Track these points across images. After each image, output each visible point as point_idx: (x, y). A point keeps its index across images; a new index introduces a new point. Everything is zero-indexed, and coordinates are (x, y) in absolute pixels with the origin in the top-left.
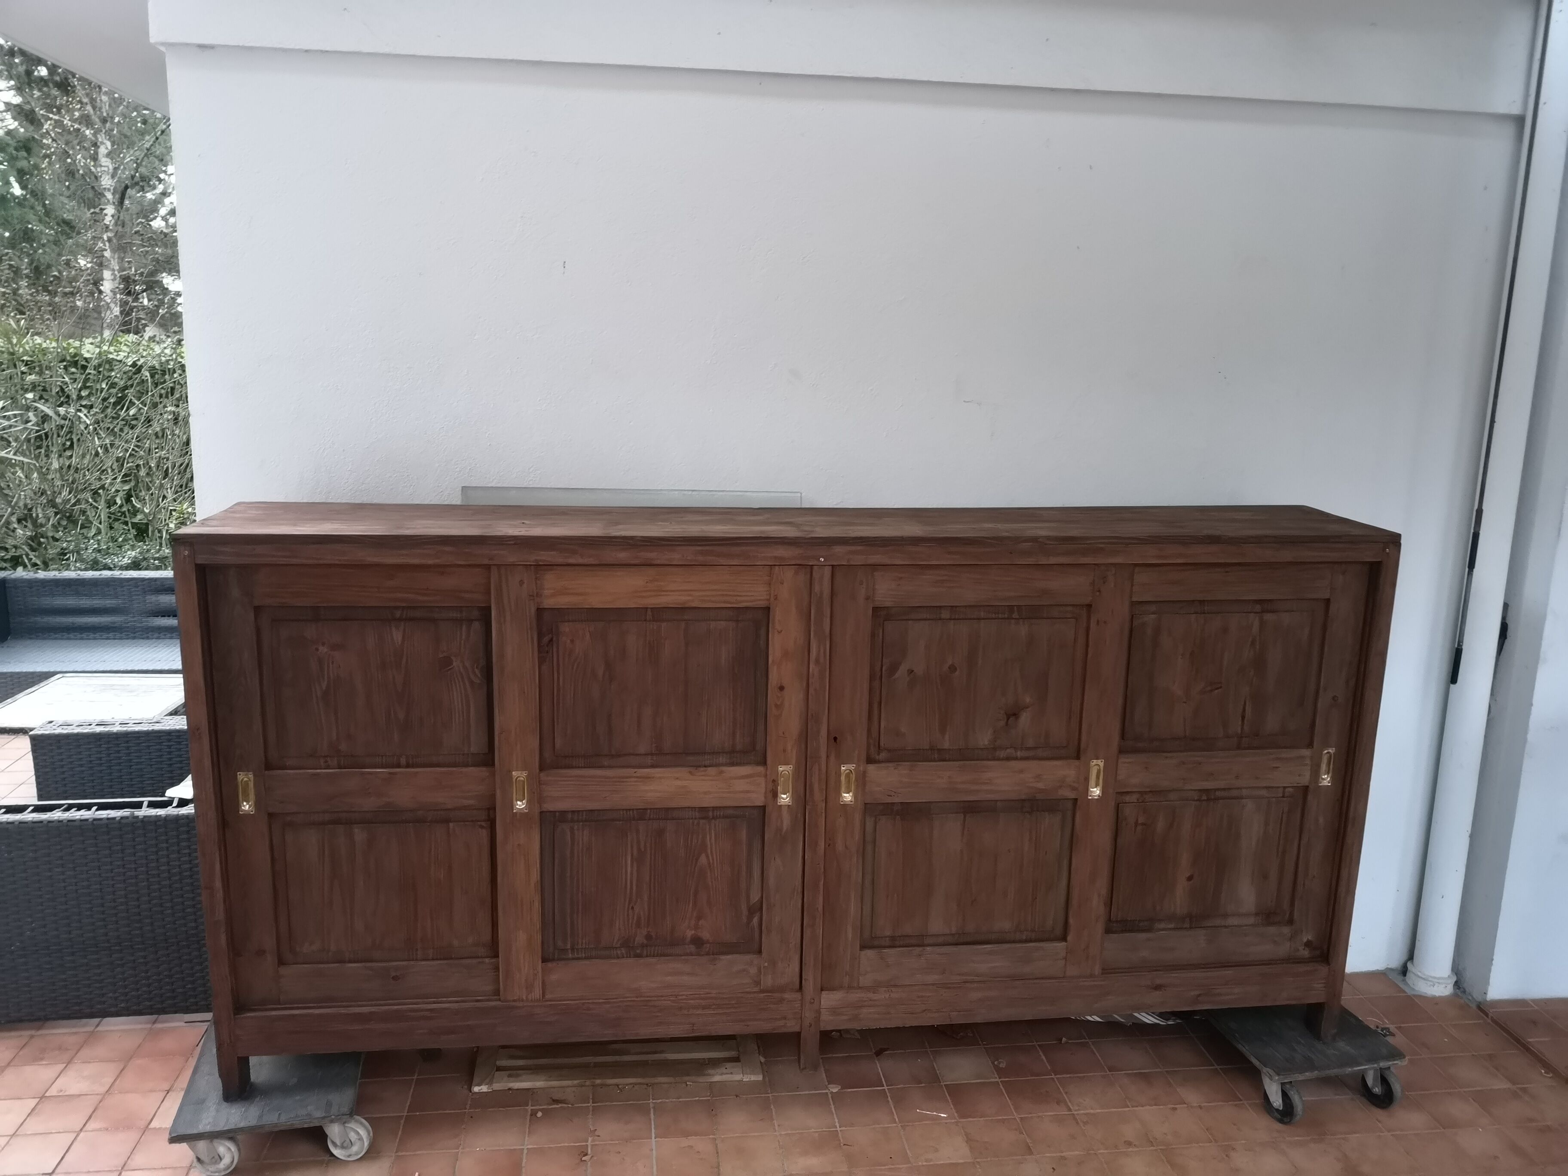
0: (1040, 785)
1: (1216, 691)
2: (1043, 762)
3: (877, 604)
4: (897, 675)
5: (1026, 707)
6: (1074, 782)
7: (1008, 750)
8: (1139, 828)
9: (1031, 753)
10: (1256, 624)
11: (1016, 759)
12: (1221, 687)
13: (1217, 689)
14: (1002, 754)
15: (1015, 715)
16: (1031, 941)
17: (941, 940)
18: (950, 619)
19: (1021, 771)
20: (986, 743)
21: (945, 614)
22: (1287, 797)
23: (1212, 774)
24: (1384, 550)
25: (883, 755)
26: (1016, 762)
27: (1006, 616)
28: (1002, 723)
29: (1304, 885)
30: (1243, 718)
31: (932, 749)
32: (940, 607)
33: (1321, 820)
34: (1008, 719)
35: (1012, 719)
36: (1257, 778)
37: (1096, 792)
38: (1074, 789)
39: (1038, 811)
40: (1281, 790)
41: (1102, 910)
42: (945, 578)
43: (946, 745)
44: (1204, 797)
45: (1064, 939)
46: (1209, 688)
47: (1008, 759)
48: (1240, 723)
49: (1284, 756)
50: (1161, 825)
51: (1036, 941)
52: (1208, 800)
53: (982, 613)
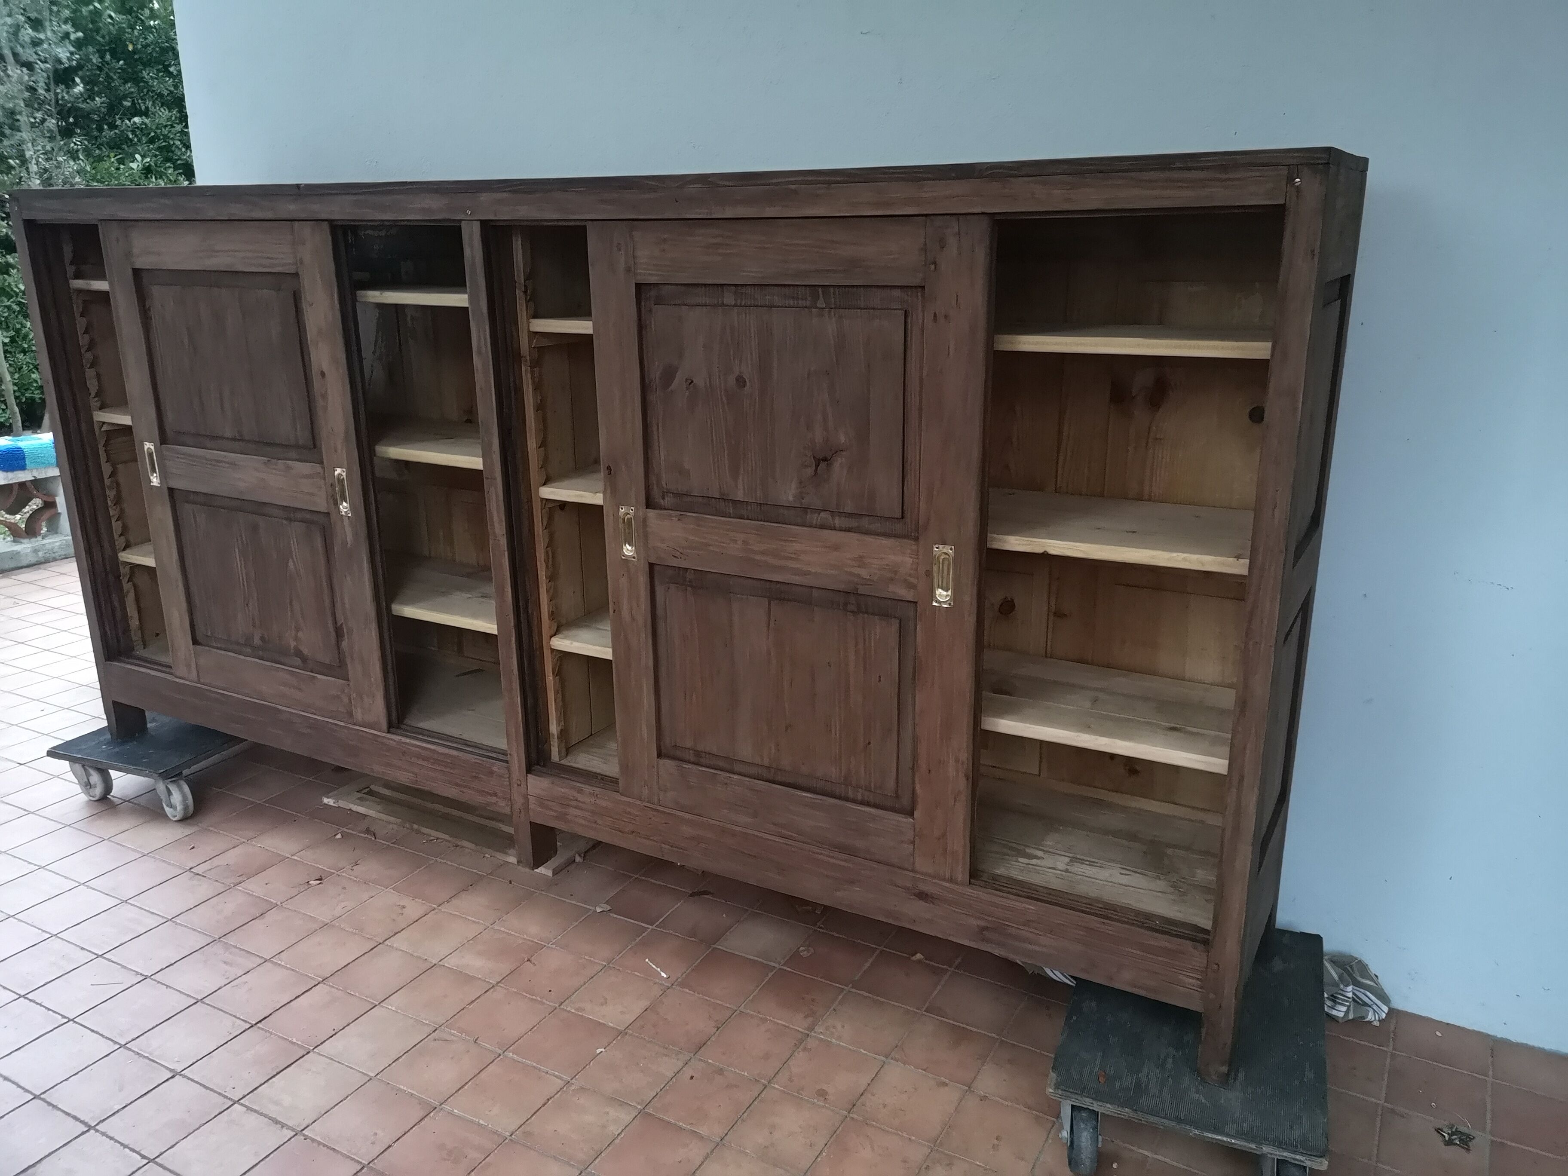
0: (864, 573)
2: (869, 539)
3: (641, 279)
4: (674, 386)
5: (838, 451)
6: (910, 575)
7: (823, 514)
9: (853, 523)
11: (832, 528)
14: (815, 518)
15: (825, 459)
16: (868, 804)
17: (753, 771)
18: (736, 305)
19: (836, 548)
20: (791, 499)
21: (729, 298)
25: (668, 501)
26: (833, 532)
27: (808, 303)
28: (810, 471)
31: (723, 498)
32: (722, 285)
34: (817, 466)
35: (823, 465)
37: (942, 596)
38: (911, 586)
39: (867, 613)
41: (962, 785)
42: (718, 240)
43: (740, 495)
45: (911, 814)
47: (823, 527)
51: (875, 806)
53: (776, 298)
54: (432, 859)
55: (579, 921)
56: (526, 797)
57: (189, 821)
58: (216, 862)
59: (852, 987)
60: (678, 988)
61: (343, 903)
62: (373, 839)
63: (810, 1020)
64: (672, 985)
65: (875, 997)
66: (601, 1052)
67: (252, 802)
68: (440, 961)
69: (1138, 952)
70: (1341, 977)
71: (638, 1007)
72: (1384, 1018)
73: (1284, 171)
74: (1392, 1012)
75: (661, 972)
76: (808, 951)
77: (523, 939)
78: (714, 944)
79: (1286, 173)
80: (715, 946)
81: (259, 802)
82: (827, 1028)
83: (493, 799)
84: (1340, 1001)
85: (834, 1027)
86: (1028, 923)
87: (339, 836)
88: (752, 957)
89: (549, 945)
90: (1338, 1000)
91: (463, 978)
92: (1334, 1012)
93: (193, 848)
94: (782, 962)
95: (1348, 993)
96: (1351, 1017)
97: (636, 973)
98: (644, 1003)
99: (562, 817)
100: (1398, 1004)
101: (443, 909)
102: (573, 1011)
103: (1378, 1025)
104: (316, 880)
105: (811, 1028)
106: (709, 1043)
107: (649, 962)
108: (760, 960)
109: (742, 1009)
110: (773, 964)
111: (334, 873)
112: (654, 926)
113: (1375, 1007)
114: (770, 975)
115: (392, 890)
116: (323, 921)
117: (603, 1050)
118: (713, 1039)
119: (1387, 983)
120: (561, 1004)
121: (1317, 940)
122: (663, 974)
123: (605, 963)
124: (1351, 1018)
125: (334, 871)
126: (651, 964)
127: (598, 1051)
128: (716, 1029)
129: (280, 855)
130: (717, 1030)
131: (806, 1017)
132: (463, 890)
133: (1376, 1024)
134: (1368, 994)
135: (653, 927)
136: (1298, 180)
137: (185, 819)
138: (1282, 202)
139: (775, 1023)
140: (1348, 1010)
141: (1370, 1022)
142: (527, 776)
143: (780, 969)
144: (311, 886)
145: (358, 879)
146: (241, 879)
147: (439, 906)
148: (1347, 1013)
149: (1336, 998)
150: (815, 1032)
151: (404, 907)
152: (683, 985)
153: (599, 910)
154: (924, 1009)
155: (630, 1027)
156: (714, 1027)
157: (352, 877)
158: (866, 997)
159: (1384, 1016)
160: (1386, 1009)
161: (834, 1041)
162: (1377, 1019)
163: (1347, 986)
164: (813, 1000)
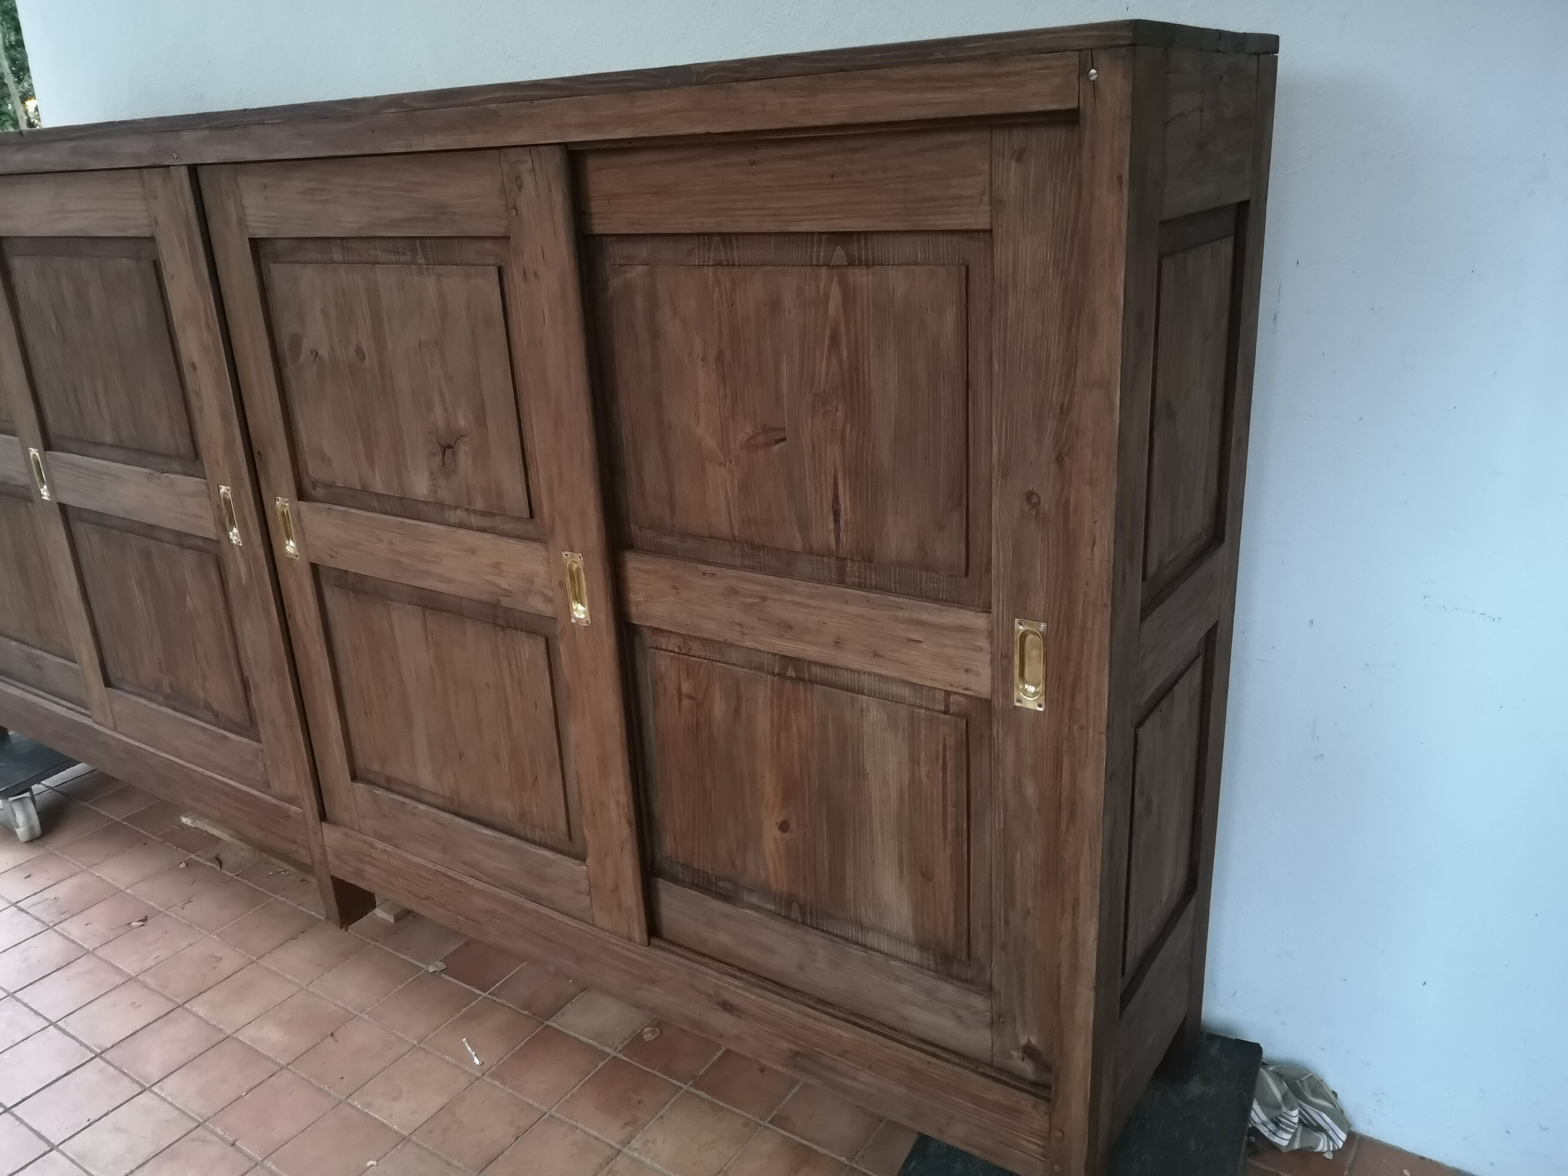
0: (504, 583)
1: (777, 447)
3: (253, 232)
4: (302, 358)
5: (462, 437)
6: (547, 586)
7: (456, 510)
8: (686, 702)
9: (486, 522)
10: (835, 293)
11: (470, 528)
12: (784, 439)
13: (778, 442)
14: (454, 516)
15: (450, 448)
20: (426, 490)
22: (952, 715)
23: (790, 627)
24: (1083, 72)
25: (316, 489)
26: (471, 534)
27: (408, 258)
28: (438, 460)
29: (1007, 922)
30: (836, 514)
31: (364, 488)
32: (327, 239)
33: (1030, 790)
34: (444, 455)
35: (449, 452)
36: (876, 655)
37: (580, 612)
38: (549, 600)
40: (940, 696)
43: (380, 486)
44: (791, 672)
46: (761, 439)
47: (460, 526)
48: (831, 525)
49: (924, 617)
50: (719, 708)
52: (799, 679)
53: (379, 253)
54: (272, 897)
55: (404, 985)
56: (323, 847)
57: (37, 842)
58: (48, 894)
59: (691, 1086)
60: (489, 1079)
61: (157, 952)
62: (219, 869)
63: (629, 1129)
64: (483, 1074)
65: (716, 1101)
66: (372, 1165)
67: (112, 820)
68: (235, 1032)
69: (969, 1104)
70: (1284, 1097)
71: (433, 1102)
72: (1340, 1146)
73: (1074, 58)
74: (1352, 1137)
75: (475, 1057)
76: (653, 1032)
77: (336, 1005)
78: (547, 1020)
79: (1077, 60)
80: (549, 1023)
81: (117, 819)
82: (645, 1143)
83: (293, 847)
84: (1284, 1127)
85: (654, 1142)
86: (843, 1053)
87: (183, 865)
88: (584, 1039)
89: (362, 1015)
90: (1281, 1125)
91: (253, 1054)
92: (1276, 1140)
93: (29, 876)
94: (620, 1047)
95: (1293, 1118)
96: (1297, 1146)
97: (447, 1058)
98: (442, 1100)
99: (359, 873)
100: (1362, 1127)
101: (262, 962)
102: (359, 1106)
103: (1331, 1158)
104: (140, 921)
105: (626, 1143)
106: (500, 1158)
107: (466, 1043)
108: (595, 1043)
109: (553, 1112)
110: (607, 1050)
111: (162, 912)
112: (488, 992)
113: (1331, 1133)
114: (601, 1065)
115: (215, 937)
116: (128, 974)
117: (374, 1163)
118: (507, 1153)
119: (1348, 1101)
120: (348, 1097)
121: (1256, 1049)
122: (477, 1061)
123: (415, 1042)
124: (1297, 1148)
125: (162, 909)
126: (467, 1045)
127: (369, 1164)
128: (514, 1138)
129: (114, 887)
130: (515, 1141)
131: (626, 1124)
132: (292, 938)
133: (1329, 1156)
134: (1324, 1115)
135: (486, 994)
136: (1093, 71)
137: (33, 840)
138: (1073, 105)
139: (585, 1132)
140: (1294, 1135)
141: (1321, 1153)
142: (321, 824)
143: (615, 1057)
144: (132, 928)
145: (184, 921)
146: (63, 917)
147: (258, 959)
148: (1292, 1141)
149: (1280, 1121)
150: (630, 1148)
151: (220, 959)
152: (497, 1076)
153: (431, 970)
154: (769, 1119)
155: (417, 1132)
156: (513, 1136)
157: (179, 918)
158: (703, 1100)
159: (1341, 1145)
160: (1343, 1136)
161: (648, 1161)
162: (1331, 1149)
163: (1292, 1109)
164: (640, 1102)
